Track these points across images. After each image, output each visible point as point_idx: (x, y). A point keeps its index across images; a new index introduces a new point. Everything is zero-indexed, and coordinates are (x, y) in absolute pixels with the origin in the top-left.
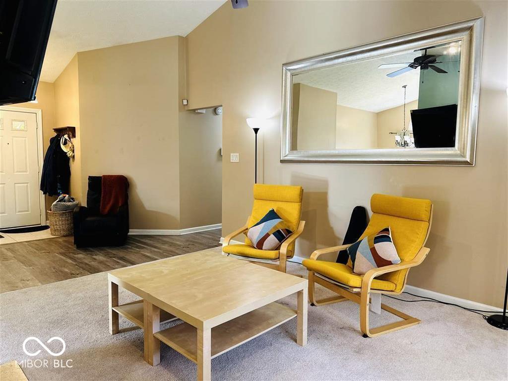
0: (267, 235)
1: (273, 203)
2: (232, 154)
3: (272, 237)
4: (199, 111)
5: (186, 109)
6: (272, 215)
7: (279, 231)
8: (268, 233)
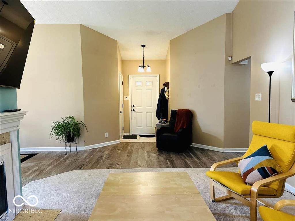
0: (252, 170)
1: (269, 140)
2: (256, 94)
3: (256, 172)
4: (241, 63)
5: (231, 63)
6: (264, 151)
7: (263, 168)
8: (253, 168)
